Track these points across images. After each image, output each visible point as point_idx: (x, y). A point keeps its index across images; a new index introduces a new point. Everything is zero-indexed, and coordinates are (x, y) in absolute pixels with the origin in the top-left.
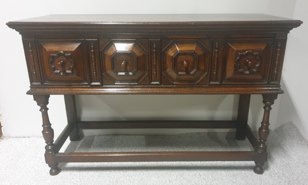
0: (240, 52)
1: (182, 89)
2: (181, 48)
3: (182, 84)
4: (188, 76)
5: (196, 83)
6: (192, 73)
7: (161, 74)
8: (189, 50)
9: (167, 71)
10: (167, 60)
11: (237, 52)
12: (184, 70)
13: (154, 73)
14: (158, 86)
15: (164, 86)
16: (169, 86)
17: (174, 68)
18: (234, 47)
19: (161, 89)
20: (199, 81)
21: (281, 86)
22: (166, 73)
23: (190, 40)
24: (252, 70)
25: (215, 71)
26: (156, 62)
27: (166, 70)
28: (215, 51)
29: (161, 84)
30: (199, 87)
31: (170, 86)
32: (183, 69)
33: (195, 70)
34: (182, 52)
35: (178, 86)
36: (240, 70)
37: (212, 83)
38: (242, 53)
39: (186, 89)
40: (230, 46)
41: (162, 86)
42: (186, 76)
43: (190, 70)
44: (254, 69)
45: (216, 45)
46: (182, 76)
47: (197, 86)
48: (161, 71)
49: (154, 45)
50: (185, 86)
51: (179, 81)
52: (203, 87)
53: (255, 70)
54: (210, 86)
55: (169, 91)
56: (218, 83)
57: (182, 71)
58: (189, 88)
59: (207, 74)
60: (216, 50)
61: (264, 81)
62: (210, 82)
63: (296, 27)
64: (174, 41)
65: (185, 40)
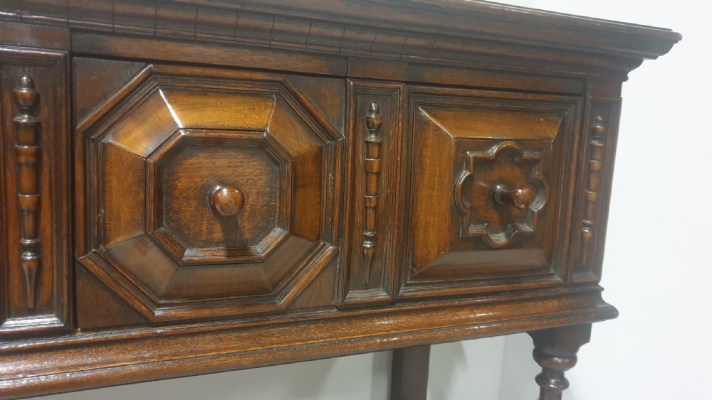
0: (471, 150)
1: (204, 343)
2: (195, 114)
3: (207, 313)
4: (235, 271)
5: (282, 302)
6: (260, 249)
7: (73, 263)
8: (240, 124)
9: (111, 245)
10: (113, 181)
11: (461, 144)
12: (218, 235)
13: (22, 261)
14: (51, 342)
15: (90, 337)
16: (124, 334)
17: (158, 223)
18: (446, 126)
19: (68, 360)
20: (294, 291)
21: (603, 289)
22: (109, 260)
23: (247, 75)
24: (515, 228)
25: (367, 238)
26: (37, 190)
27: (106, 241)
28: (368, 143)
29: (72, 324)
30: (297, 323)
31: (135, 333)
32: (210, 232)
33: (277, 234)
34: (203, 134)
35: (183, 330)
36: (474, 229)
37: (356, 296)
38: (479, 154)
39: (232, 342)
40: (427, 123)
41: (81, 337)
42: (226, 271)
43: (248, 236)
44: (522, 222)
45: (371, 111)
46: (209, 272)
47: (287, 318)
48: (72, 244)
49: (21, 85)
50: (222, 325)
51: (190, 297)
52: (316, 321)
53: (527, 228)
54: (345, 314)
55: (127, 361)
56: (382, 295)
57: (208, 243)
58: (245, 334)
59: (335, 255)
60: (373, 138)
61: (553, 272)
62: (345, 293)
63: (655, 57)
64: (150, 74)
65: (214, 72)
